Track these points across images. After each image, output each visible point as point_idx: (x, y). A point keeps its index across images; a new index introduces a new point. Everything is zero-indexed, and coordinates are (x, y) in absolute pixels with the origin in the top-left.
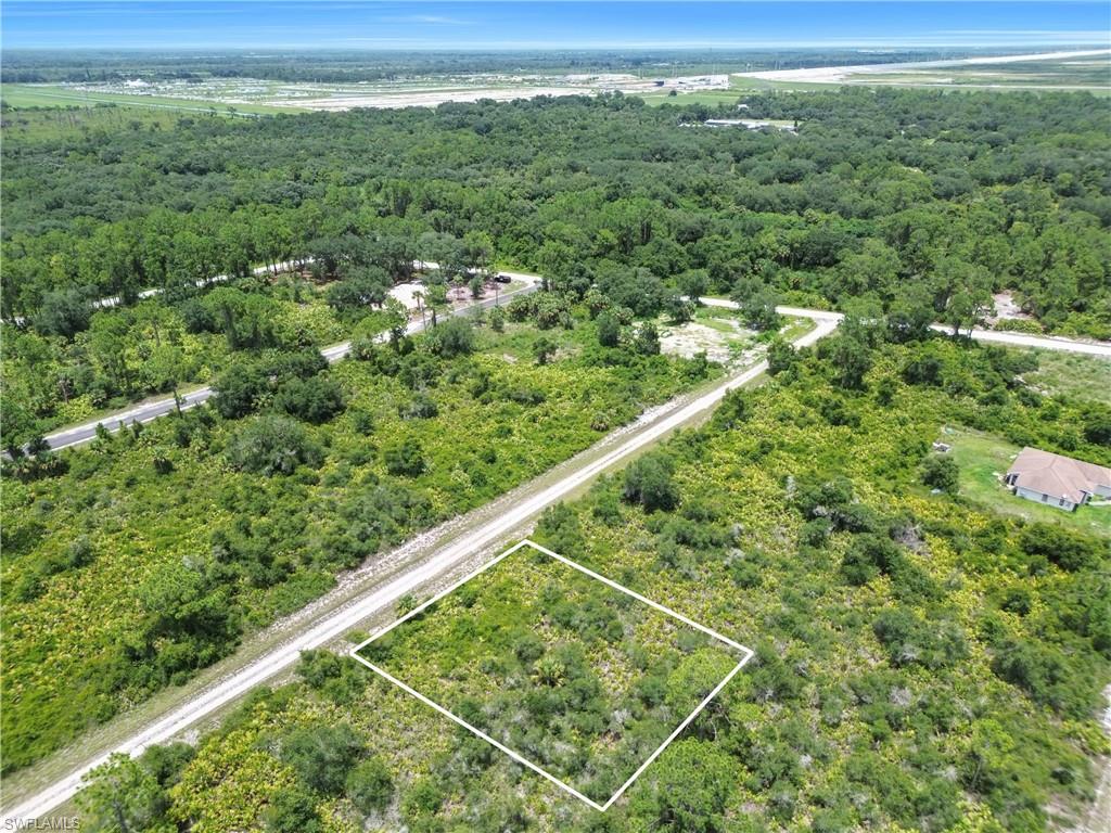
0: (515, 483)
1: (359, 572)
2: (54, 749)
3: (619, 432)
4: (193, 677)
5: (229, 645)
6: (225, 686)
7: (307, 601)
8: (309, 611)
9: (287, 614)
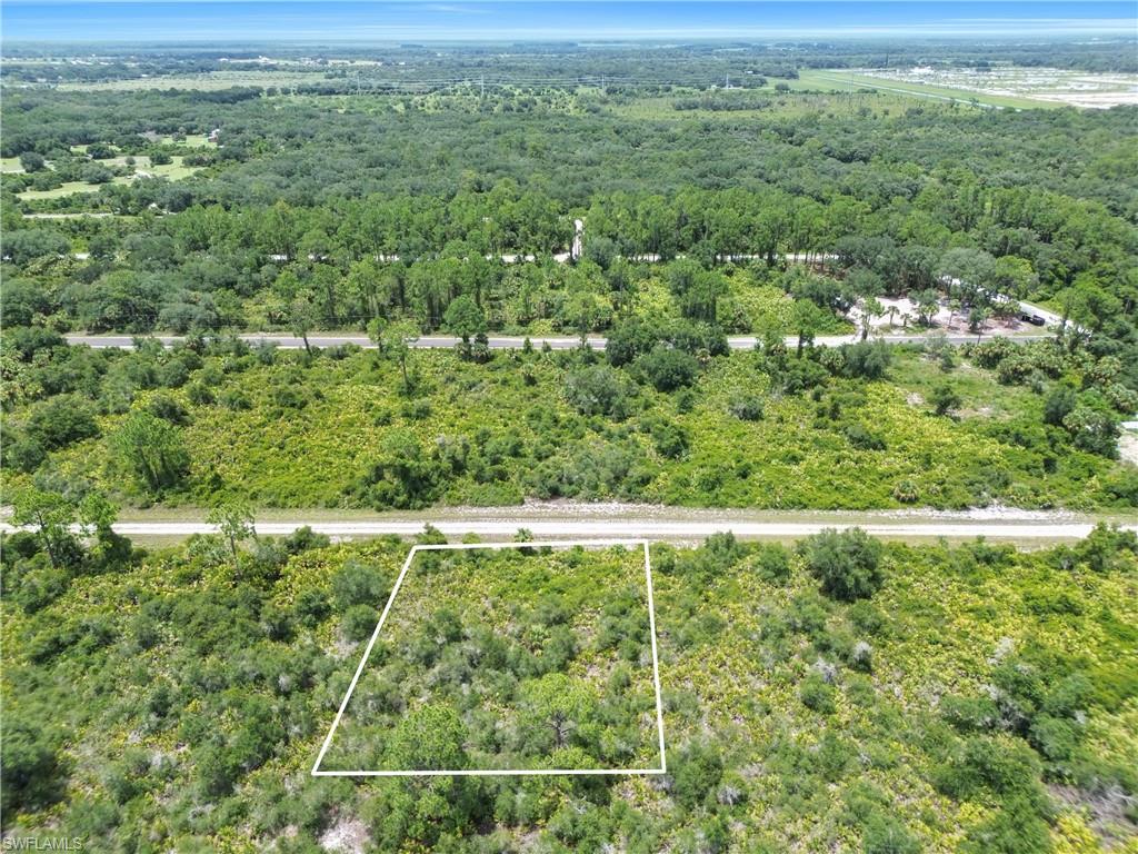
0: (742, 503)
1: (546, 504)
2: (297, 507)
3: (928, 512)
4: (387, 510)
5: (419, 503)
6: (394, 525)
7: (493, 504)
8: (484, 511)
9: (473, 505)
